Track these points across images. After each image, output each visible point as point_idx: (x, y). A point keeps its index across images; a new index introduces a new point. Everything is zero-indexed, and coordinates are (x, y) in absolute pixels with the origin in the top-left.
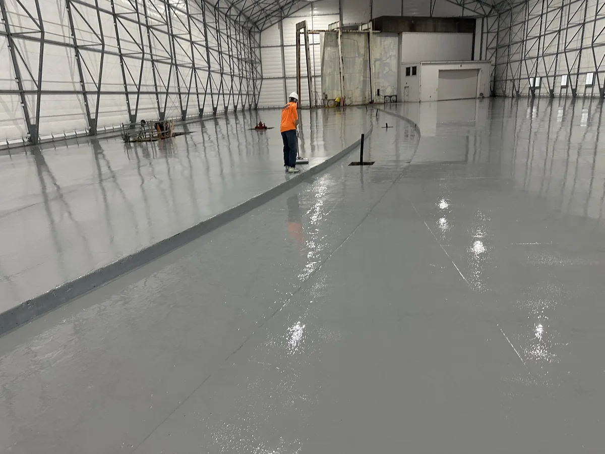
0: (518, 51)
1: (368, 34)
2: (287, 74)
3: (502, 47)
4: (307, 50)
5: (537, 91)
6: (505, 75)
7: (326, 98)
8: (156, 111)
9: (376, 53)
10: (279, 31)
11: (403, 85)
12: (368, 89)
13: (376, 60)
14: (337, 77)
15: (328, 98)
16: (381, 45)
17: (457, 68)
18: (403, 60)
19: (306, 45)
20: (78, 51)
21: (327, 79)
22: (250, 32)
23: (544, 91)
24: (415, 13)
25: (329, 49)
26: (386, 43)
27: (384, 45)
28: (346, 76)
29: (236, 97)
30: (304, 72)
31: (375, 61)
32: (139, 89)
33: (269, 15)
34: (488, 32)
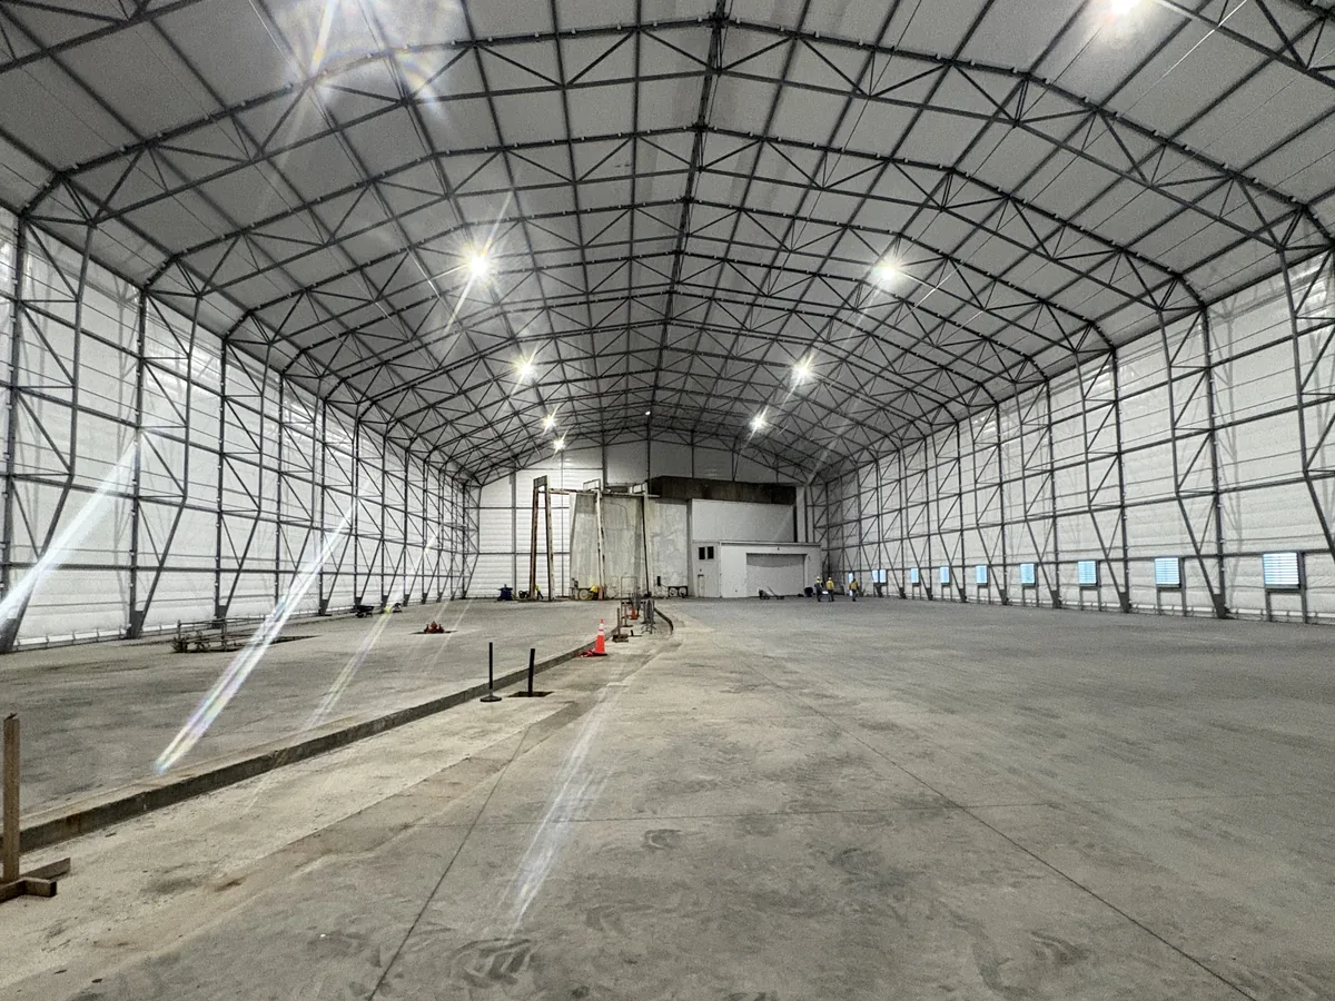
0: (854, 532)
1: (643, 498)
2: (519, 549)
3: (832, 527)
4: (548, 516)
5: (884, 589)
6: (841, 564)
7: (576, 586)
8: (269, 601)
9: (653, 525)
10: (510, 487)
11: (695, 573)
12: (643, 575)
13: (655, 535)
14: (594, 556)
15: (580, 587)
16: (661, 515)
17: (774, 553)
18: (695, 537)
19: (546, 508)
20: (139, 505)
21: (579, 560)
22: (464, 485)
23: (892, 590)
24: (711, 476)
25: (582, 515)
26: (668, 513)
27: (665, 518)
28: (609, 556)
29: (442, 580)
30: (542, 547)
31: (653, 537)
32: (241, 566)
33: (497, 464)
34: (813, 506)
